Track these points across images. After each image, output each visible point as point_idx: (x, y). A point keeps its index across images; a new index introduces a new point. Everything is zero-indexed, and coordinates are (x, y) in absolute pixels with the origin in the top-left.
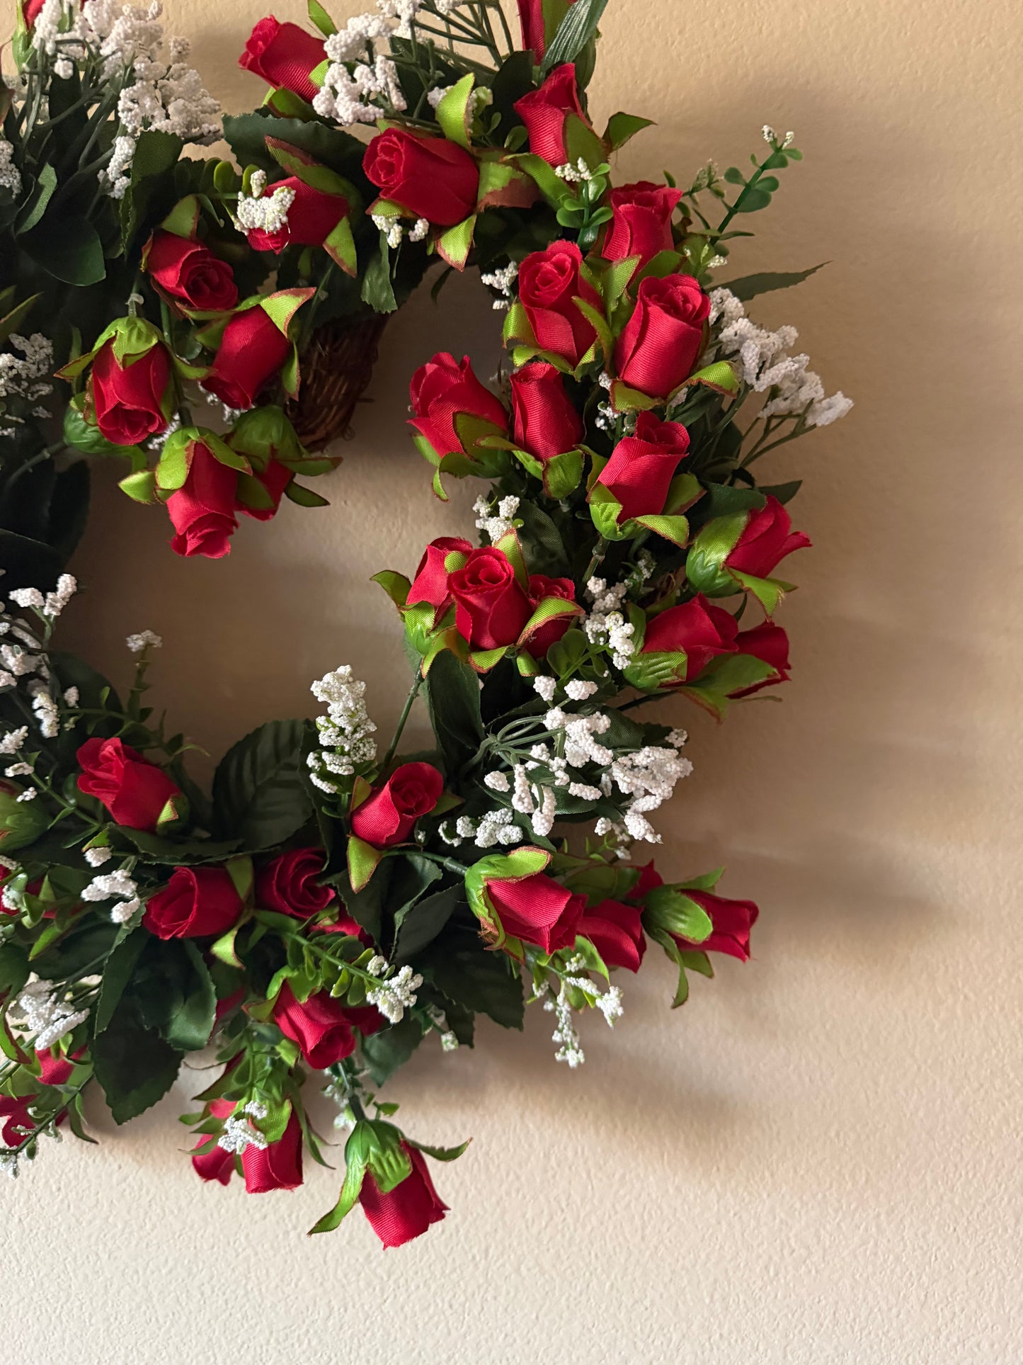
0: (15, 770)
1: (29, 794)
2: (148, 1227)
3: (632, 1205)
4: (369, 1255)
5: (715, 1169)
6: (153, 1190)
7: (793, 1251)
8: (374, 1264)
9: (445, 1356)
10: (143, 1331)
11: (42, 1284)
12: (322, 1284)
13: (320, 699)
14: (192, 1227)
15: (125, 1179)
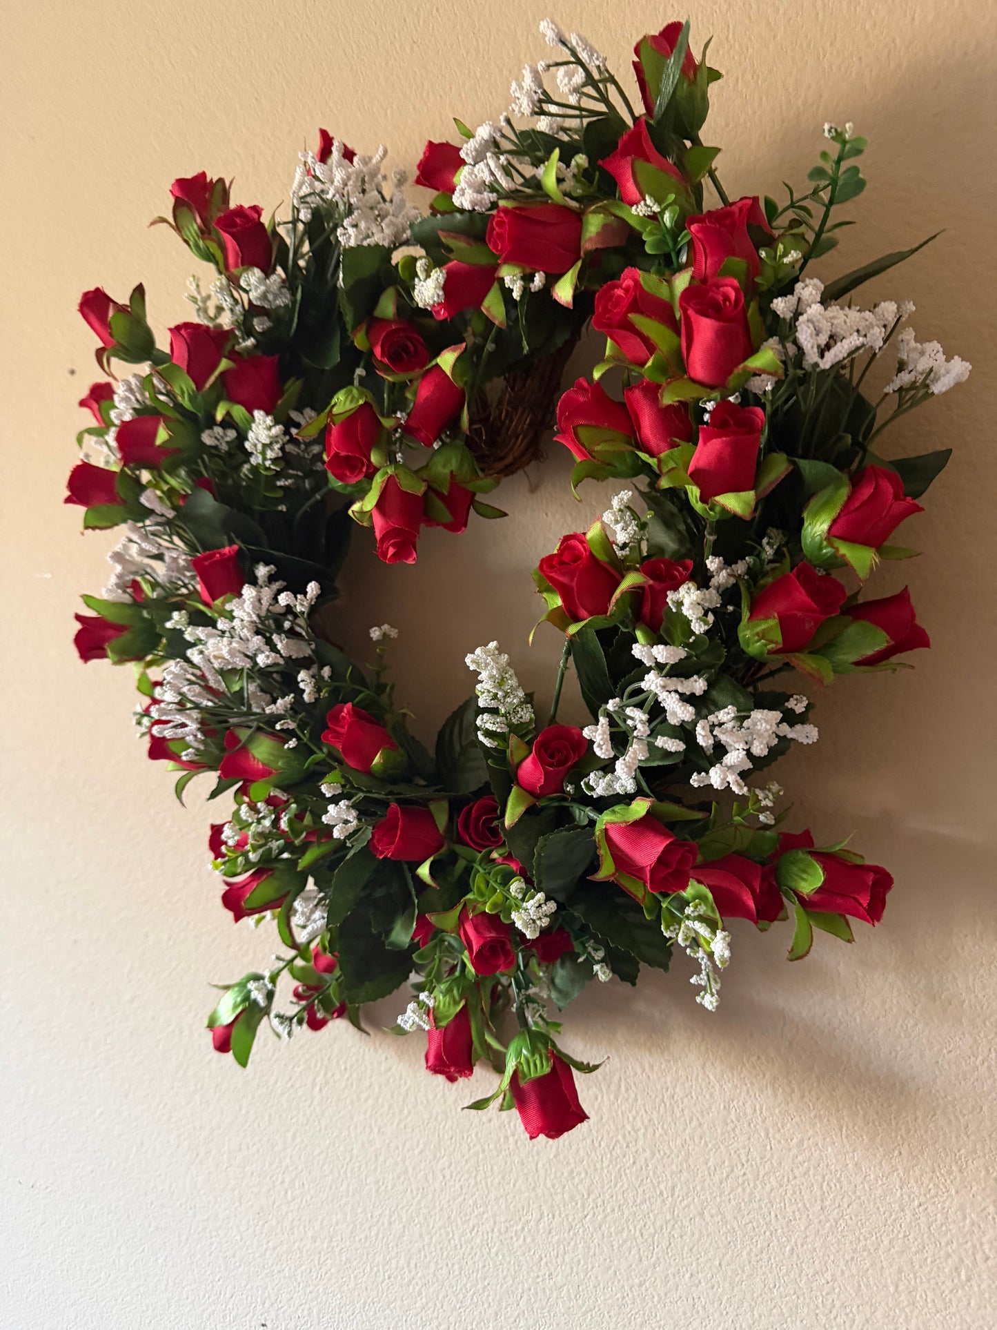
0: (282, 725)
1: (292, 743)
2: (406, 1112)
3: (811, 1172)
4: (572, 1171)
5: (896, 1152)
6: (409, 1083)
7: (988, 1259)
9: (636, 1281)
10: (402, 1198)
13: (471, 668)
14: (436, 1118)
15: (390, 1069)
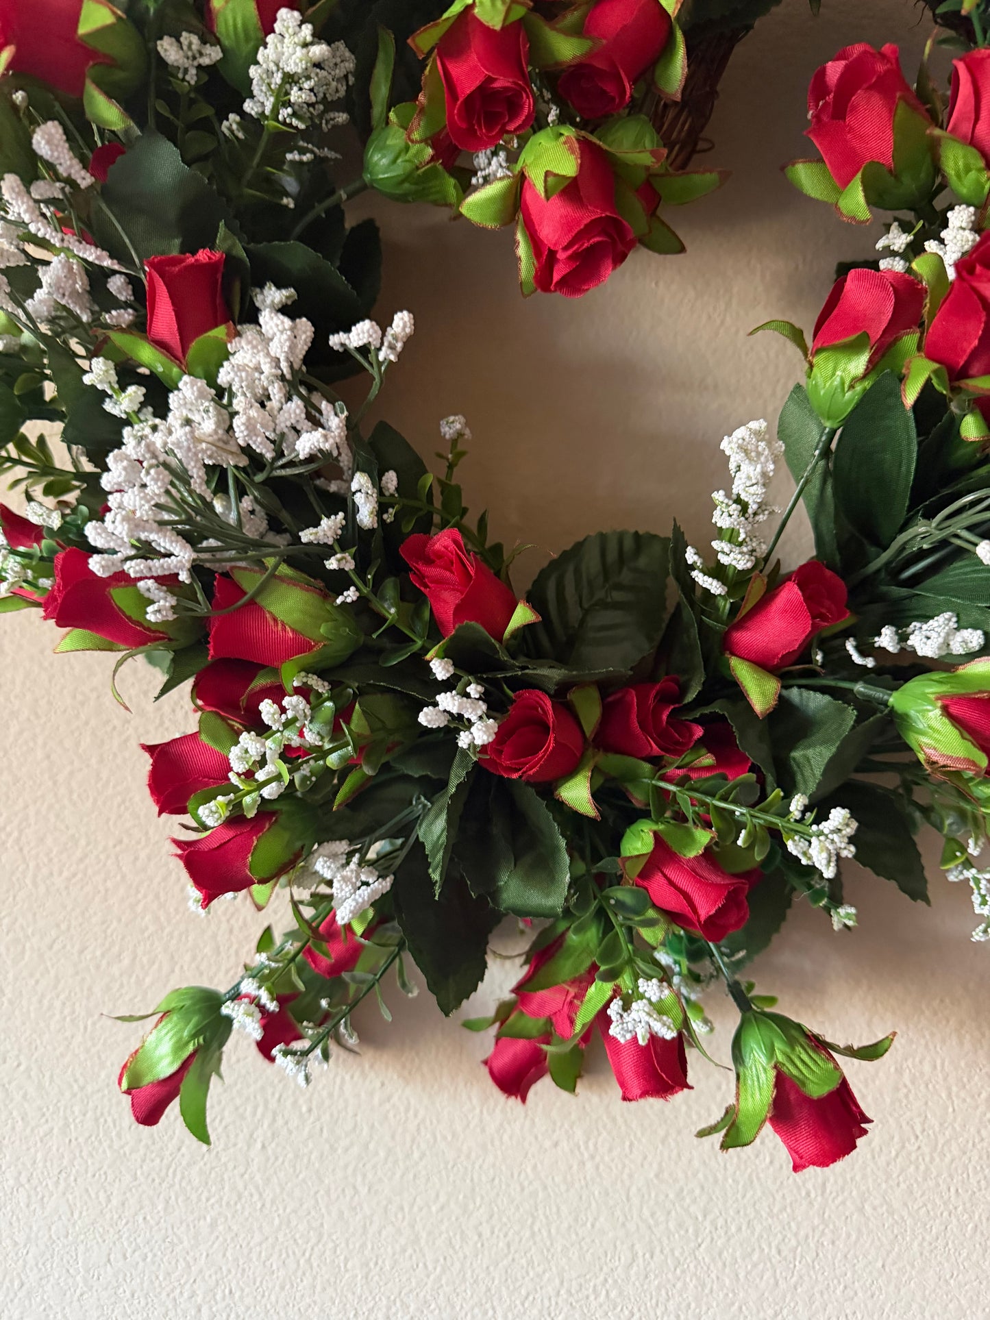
8: (688, 1200)
9: (771, 1312)
10: (409, 1279)
11: (289, 1222)
12: (623, 1225)
15: (389, 1098)
